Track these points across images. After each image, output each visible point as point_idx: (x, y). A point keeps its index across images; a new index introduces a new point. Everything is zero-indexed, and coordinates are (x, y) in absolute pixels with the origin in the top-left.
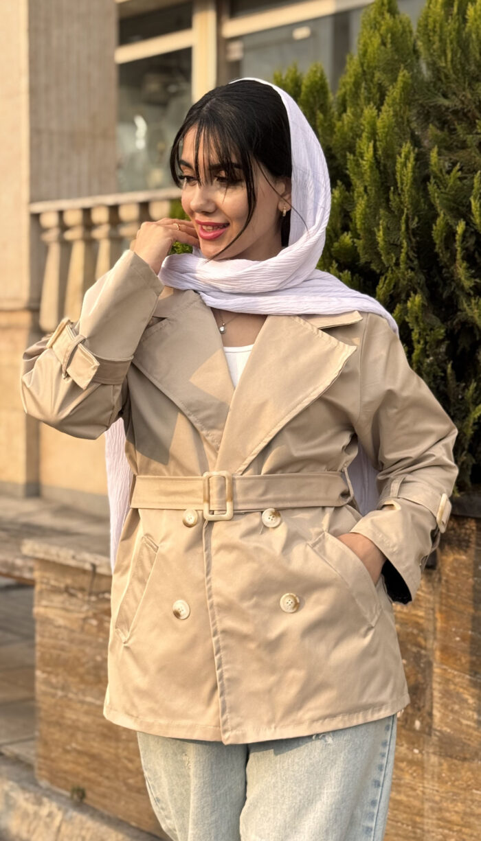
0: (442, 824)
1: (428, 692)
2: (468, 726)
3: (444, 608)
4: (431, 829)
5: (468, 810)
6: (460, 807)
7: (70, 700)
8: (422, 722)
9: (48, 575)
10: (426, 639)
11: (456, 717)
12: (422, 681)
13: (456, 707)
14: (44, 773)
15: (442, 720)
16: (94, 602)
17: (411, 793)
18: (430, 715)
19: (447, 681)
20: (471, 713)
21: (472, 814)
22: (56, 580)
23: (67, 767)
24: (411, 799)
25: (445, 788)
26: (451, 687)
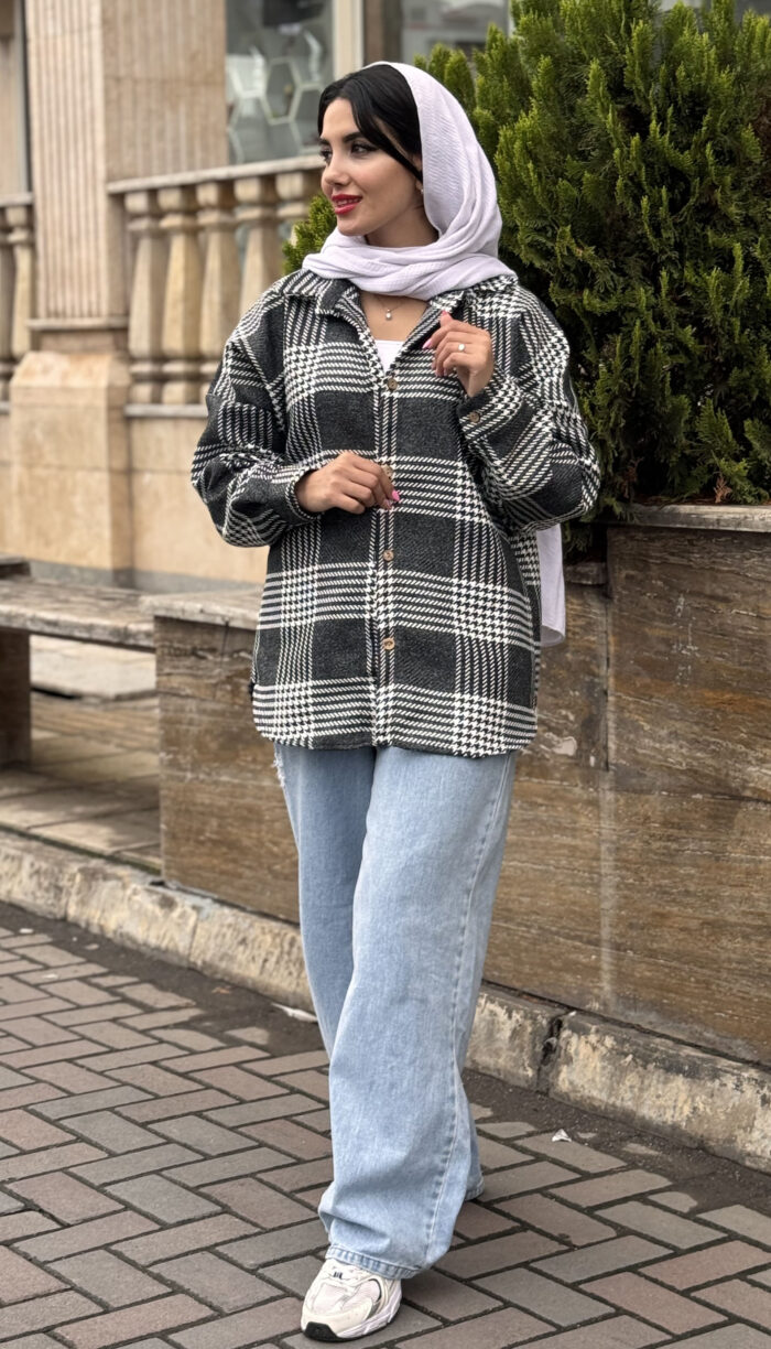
0: (619, 864)
1: (602, 723)
2: (644, 755)
3: (617, 630)
4: (609, 872)
6: (638, 844)
7: (202, 781)
8: (597, 755)
9: (170, 636)
10: (598, 667)
11: (632, 747)
12: (595, 712)
13: (632, 736)
14: (173, 872)
15: (618, 752)
16: (227, 663)
17: (586, 836)
18: (606, 748)
19: (620, 709)
20: (647, 740)
21: (650, 849)
22: (179, 642)
23: (199, 861)
24: (587, 843)
25: (621, 827)
26: (627, 715)
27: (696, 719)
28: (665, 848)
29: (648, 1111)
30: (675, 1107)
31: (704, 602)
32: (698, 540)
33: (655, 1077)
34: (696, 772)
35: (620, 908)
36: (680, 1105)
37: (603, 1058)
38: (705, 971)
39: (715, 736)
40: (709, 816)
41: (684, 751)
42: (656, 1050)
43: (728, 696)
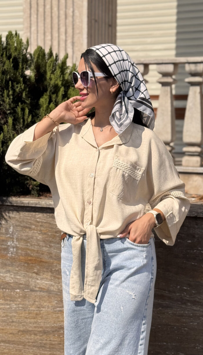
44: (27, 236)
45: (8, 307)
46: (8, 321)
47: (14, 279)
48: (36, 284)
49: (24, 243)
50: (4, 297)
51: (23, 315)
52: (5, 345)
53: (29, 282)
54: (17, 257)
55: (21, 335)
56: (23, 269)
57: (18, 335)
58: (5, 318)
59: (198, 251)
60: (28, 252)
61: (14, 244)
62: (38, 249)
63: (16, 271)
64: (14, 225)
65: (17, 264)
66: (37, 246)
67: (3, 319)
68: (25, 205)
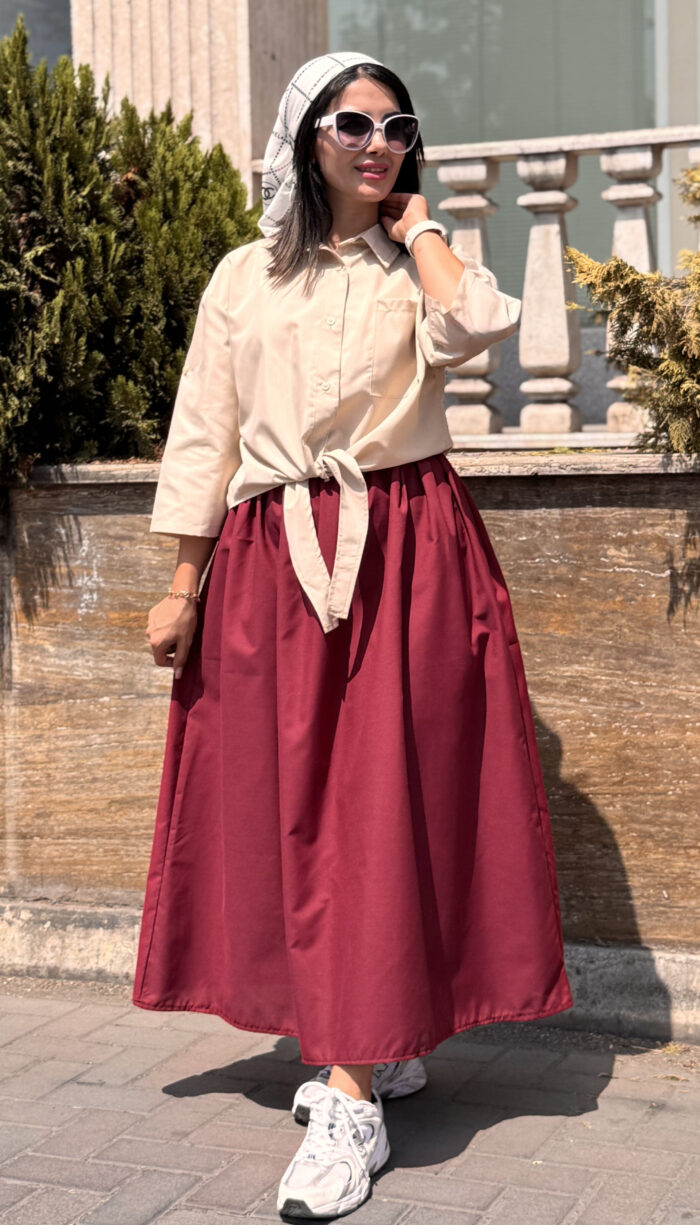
0: (24, 766)
1: (7, 650)
2: (52, 672)
3: (20, 572)
4: (14, 775)
5: (53, 747)
6: (44, 746)
11: (37, 667)
13: (38, 658)
15: (23, 673)
18: (10, 670)
20: (52, 660)
21: (57, 749)
25: (27, 734)
26: (31, 641)
27: (101, 637)
28: (72, 746)
29: (71, 963)
30: (98, 956)
31: (107, 543)
32: (102, 492)
33: (75, 936)
34: (102, 679)
35: (26, 803)
36: (102, 952)
37: (21, 929)
38: (112, 841)
39: (121, 649)
40: (117, 713)
41: (91, 664)
42: (74, 913)
43: (133, 614)
44: (124, 560)
45: (82, 742)
46: (82, 780)
47: (95, 671)
48: (151, 678)
49: (118, 579)
50: (70, 718)
51: (120, 760)
52: (76, 841)
53: (134, 675)
54: (100, 614)
55: (115, 813)
56: (116, 643)
57: (110, 812)
58: (73, 774)
59: (543, 560)
60: (130, 598)
61: (95, 582)
62: (153, 590)
63: (100, 651)
64: (93, 534)
65: (103, 631)
66: (149, 581)
67: (70, 774)
68: (120, 481)
